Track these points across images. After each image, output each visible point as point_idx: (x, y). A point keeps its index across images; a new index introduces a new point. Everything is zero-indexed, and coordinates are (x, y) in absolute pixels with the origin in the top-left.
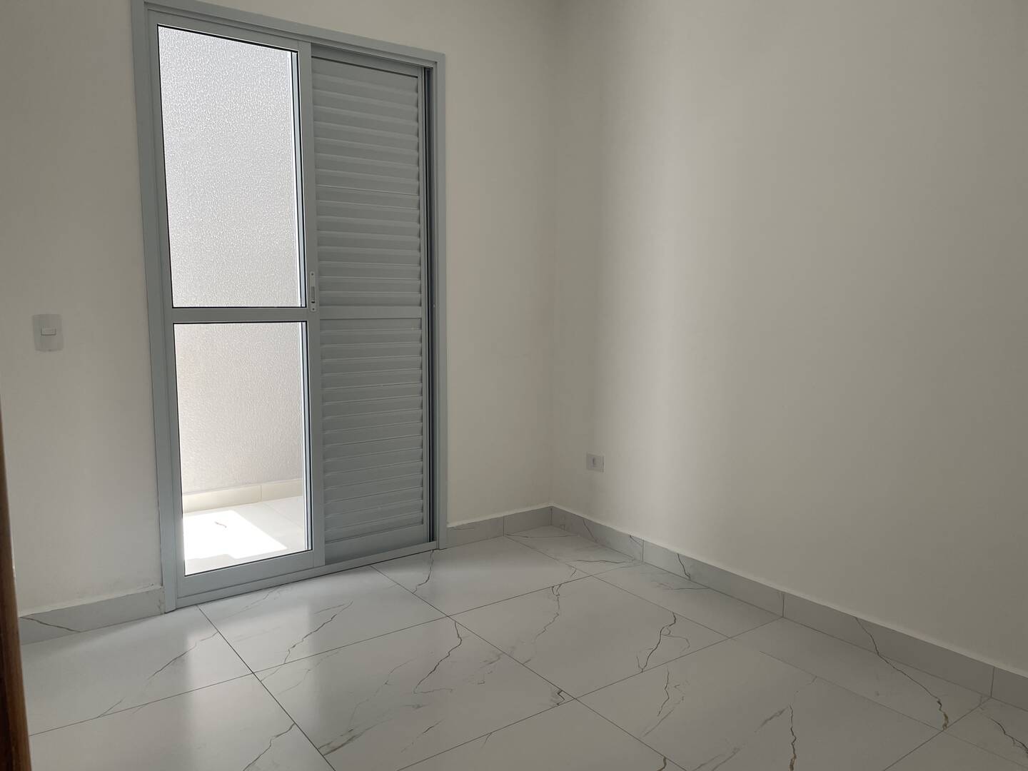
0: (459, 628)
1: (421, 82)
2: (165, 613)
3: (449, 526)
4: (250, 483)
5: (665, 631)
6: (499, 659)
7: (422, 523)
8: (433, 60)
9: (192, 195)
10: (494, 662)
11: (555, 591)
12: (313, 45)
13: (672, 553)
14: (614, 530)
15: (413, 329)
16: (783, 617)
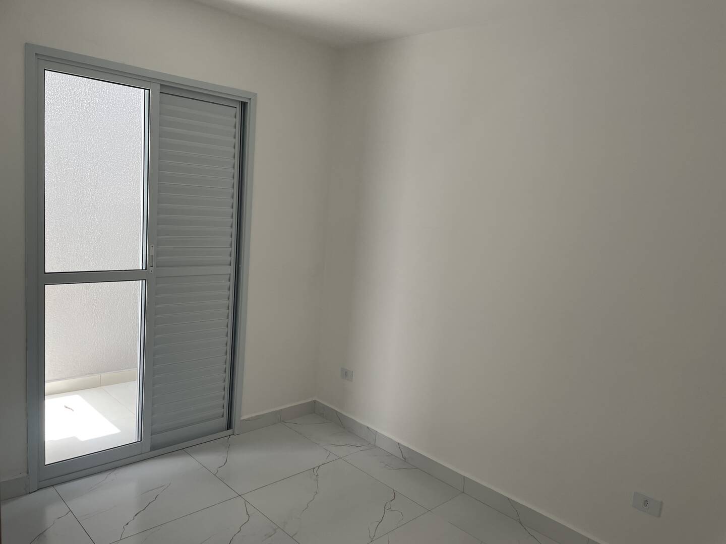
0: (248, 505)
1: (238, 110)
2: (30, 493)
3: (242, 418)
4: (92, 373)
5: (388, 506)
6: (276, 532)
7: (223, 416)
8: (248, 97)
9: (58, 164)
10: (272, 535)
11: (315, 471)
12: (161, 85)
13: (395, 442)
14: (357, 422)
15: (223, 281)
16: (463, 492)
